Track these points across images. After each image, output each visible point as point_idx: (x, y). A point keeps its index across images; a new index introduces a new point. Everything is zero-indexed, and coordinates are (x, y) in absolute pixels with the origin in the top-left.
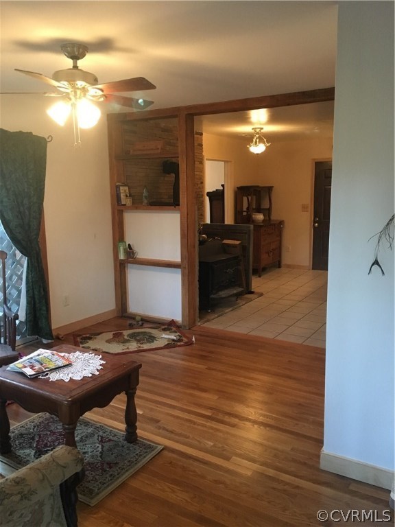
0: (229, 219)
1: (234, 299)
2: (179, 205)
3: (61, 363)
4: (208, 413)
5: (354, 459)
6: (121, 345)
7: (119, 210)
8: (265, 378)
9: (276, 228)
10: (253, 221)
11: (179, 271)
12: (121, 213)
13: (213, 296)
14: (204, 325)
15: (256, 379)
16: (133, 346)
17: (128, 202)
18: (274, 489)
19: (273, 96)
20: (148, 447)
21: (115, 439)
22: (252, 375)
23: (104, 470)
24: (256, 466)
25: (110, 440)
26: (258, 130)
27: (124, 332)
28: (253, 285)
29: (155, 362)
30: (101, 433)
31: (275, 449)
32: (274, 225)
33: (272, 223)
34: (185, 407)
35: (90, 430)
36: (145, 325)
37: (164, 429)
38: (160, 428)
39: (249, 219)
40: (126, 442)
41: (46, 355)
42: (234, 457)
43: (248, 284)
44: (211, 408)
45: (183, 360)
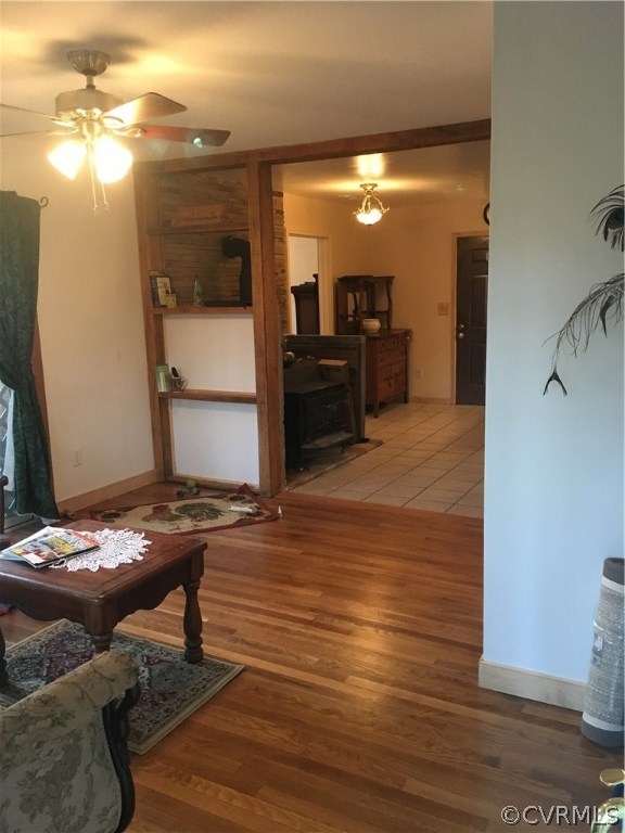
0: (326, 328)
1: (339, 450)
2: (250, 305)
3: (82, 546)
4: (309, 617)
5: (528, 669)
6: (167, 523)
7: (155, 316)
8: (392, 564)
9: (398, 342)
10: (364, 332)
11: (254, 407)
12: (159, 319)
13: (305, 446)
14: (296, 491)
15: (379, 566)
16: (186, 525)
17: (171, 301)
18: (413, 717)
19: (394, 134)
20: (221, 668)
21: (169, 658)
22: (371, 560)
23: (155, 704)
24: (384, 688)
25: (161, 661)
26: (369, 188)
27: (169, 504)
28: (366, 429)
29: (223, 547)
30: (146, 652)
31: (411, 663)
32: (396, 336)
33: (393, 333)
34: (273, 610)
35: (129, 648)
36: (202, 494)
37: (243, 641)
38: (236, 640)
39: (357, 328)
40: (186, 663)
41: (58, 535)
42: (351, 677)
43: (360, 428)
44: (312, 610)
45: (265, 542)
